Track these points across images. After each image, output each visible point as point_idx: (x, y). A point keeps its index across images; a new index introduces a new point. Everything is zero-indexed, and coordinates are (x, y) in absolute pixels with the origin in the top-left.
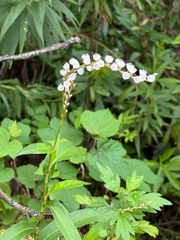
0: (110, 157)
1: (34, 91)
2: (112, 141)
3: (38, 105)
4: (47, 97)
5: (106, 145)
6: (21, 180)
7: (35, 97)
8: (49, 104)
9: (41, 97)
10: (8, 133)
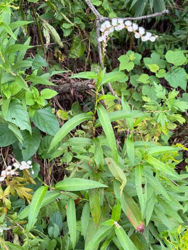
0: (177, 76)
1: (161, 37)
2: (180, 68)
3: (162, 44)
4: (167, 40)
5: (176, 70)
6: (131, 82)
7: (161, 40)
8: (167, 44)
9: (164, 40)
10: (128, 58)
